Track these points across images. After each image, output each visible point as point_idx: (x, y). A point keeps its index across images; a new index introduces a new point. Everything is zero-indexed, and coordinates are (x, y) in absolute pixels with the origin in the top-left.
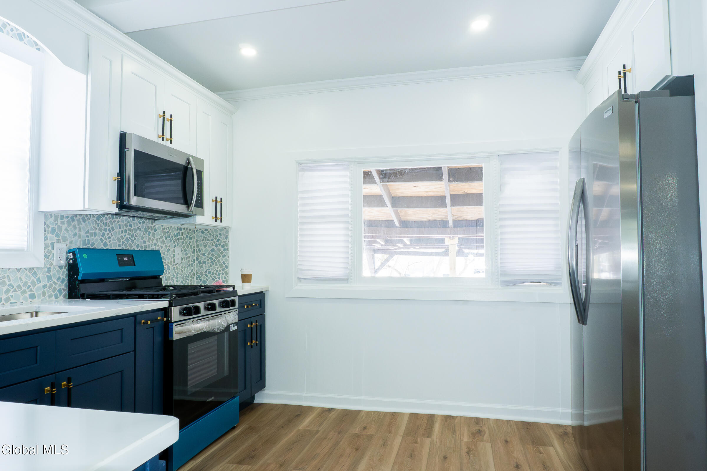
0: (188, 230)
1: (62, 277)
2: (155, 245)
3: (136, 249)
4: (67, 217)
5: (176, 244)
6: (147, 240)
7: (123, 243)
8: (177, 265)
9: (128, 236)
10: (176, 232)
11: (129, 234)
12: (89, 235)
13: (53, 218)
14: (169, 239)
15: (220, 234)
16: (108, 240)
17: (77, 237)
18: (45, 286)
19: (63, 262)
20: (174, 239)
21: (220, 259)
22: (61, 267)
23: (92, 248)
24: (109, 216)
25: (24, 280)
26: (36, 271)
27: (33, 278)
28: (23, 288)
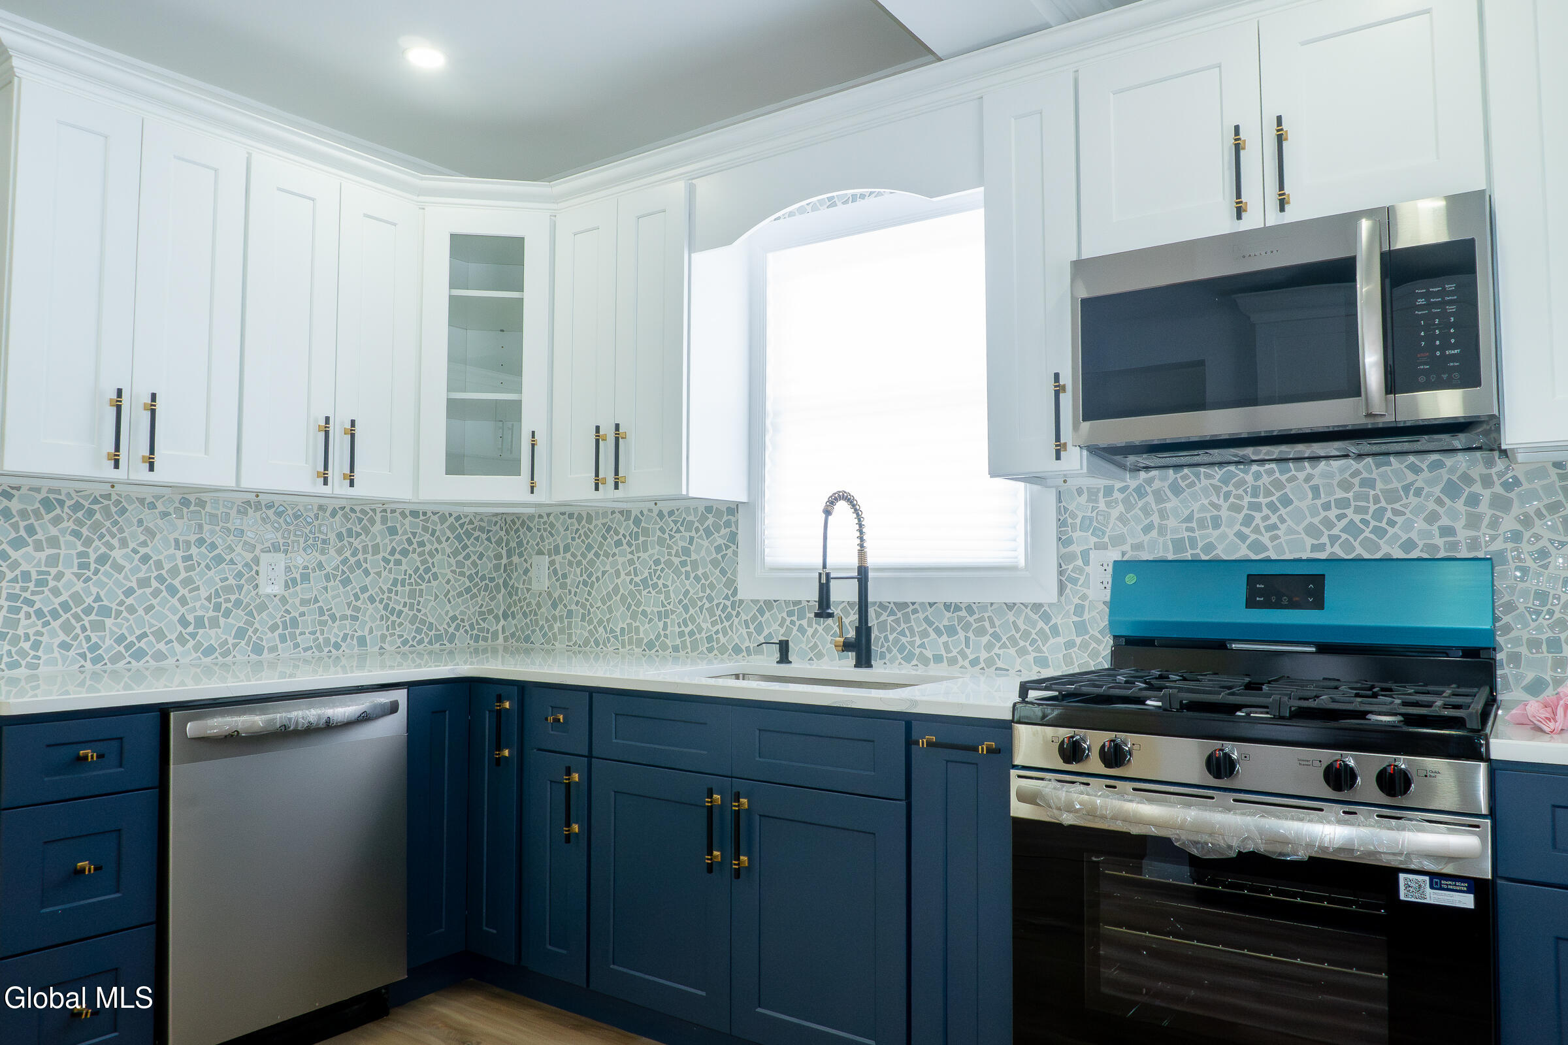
3: (1398, 554)
4: (1124, 489)
7: (1333, 539)
9: (1357, 518)
11: (1358, 510)
12: (1194, 525)
13: (1085, 496)
17: (1154, 533)
18: (1070, 645)
22: (1108, 604)
23: (1207, 558)
24: (1267, 466)
25: (1022, 627)
26: (1048, 610)
27: (1041, 624)
28: (1022, 643)
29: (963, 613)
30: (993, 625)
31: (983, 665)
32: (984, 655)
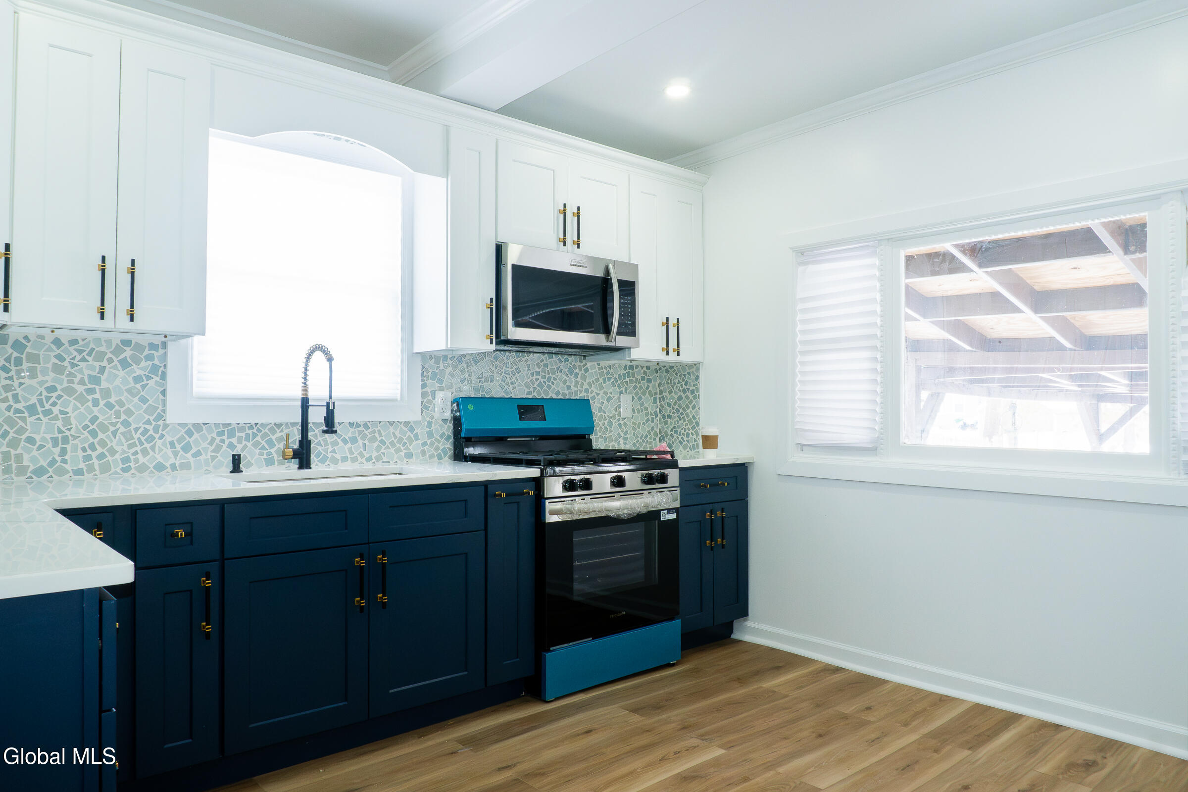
0: (645, 369)
1: (446, 433)
2: (587, 391)
3: (555, 397)
4: (452, 358)
5: (623, 389)
6: (572, 386)
7: (535, 389)
8: (625, 420)
9: (542, 380)
10: (623, 372)
11: (544, 377)
12: (483, 379)
13: (433, 360)
14: (610, 382)
15: (689, 374)
16: (511, 386)
17: (466, 383)
18: (425, 444)
19: (448, 415)
20: (619, 382)
21: (688, 411)
22: (445, 421)
23: (488, 396)
25: (398, 435)
26: (413, 425)
27: (409, 433)
28: (398, 445)
29: (362, 428)
30: (380, 435)
31: (374, 460)
32: (375, 454)
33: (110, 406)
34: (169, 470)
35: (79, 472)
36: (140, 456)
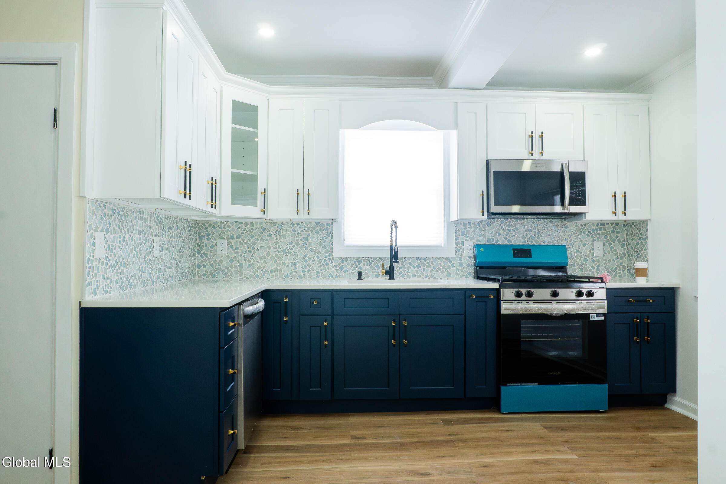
0: (614, 225)
1: (471, 264)
2: (566, 240)
3: (542, 244)
4: (474, 224)
5: (596, 238)
7: (528, 239)
8: (598, 258)
9: (533, 234)
10: (595, 227)
11: (534, 232)
12: (493, 235)
13: (462, 225)
14: (585, 234)
15: (642, 227)
16: (512, 238)
17: (482, 237)
18: (457, 270)
19: (472, 254)
20: (592, 234)
22: (470, 257)
23: (497, 244)
24: (512, 219)
25: (443, 265)
26: (451, 259)
27: (449, 264)
28: (442, 270)
29: (423, 261)
30: (433, 264)
31: (429, 277)
32: (430, 274)
33: (312, 250)
34: (334, 277)
35: (300, 277)
36: (323, 271)
